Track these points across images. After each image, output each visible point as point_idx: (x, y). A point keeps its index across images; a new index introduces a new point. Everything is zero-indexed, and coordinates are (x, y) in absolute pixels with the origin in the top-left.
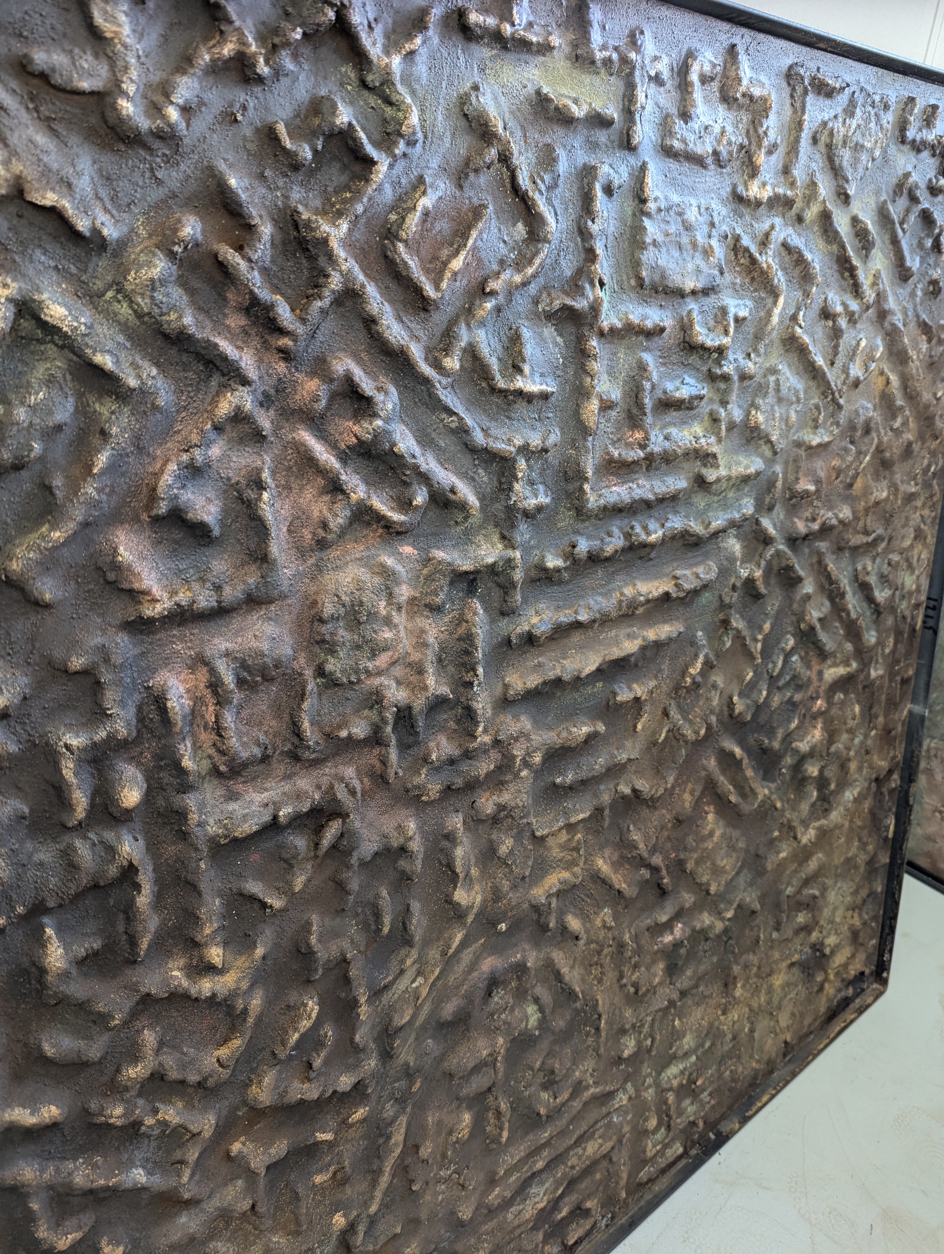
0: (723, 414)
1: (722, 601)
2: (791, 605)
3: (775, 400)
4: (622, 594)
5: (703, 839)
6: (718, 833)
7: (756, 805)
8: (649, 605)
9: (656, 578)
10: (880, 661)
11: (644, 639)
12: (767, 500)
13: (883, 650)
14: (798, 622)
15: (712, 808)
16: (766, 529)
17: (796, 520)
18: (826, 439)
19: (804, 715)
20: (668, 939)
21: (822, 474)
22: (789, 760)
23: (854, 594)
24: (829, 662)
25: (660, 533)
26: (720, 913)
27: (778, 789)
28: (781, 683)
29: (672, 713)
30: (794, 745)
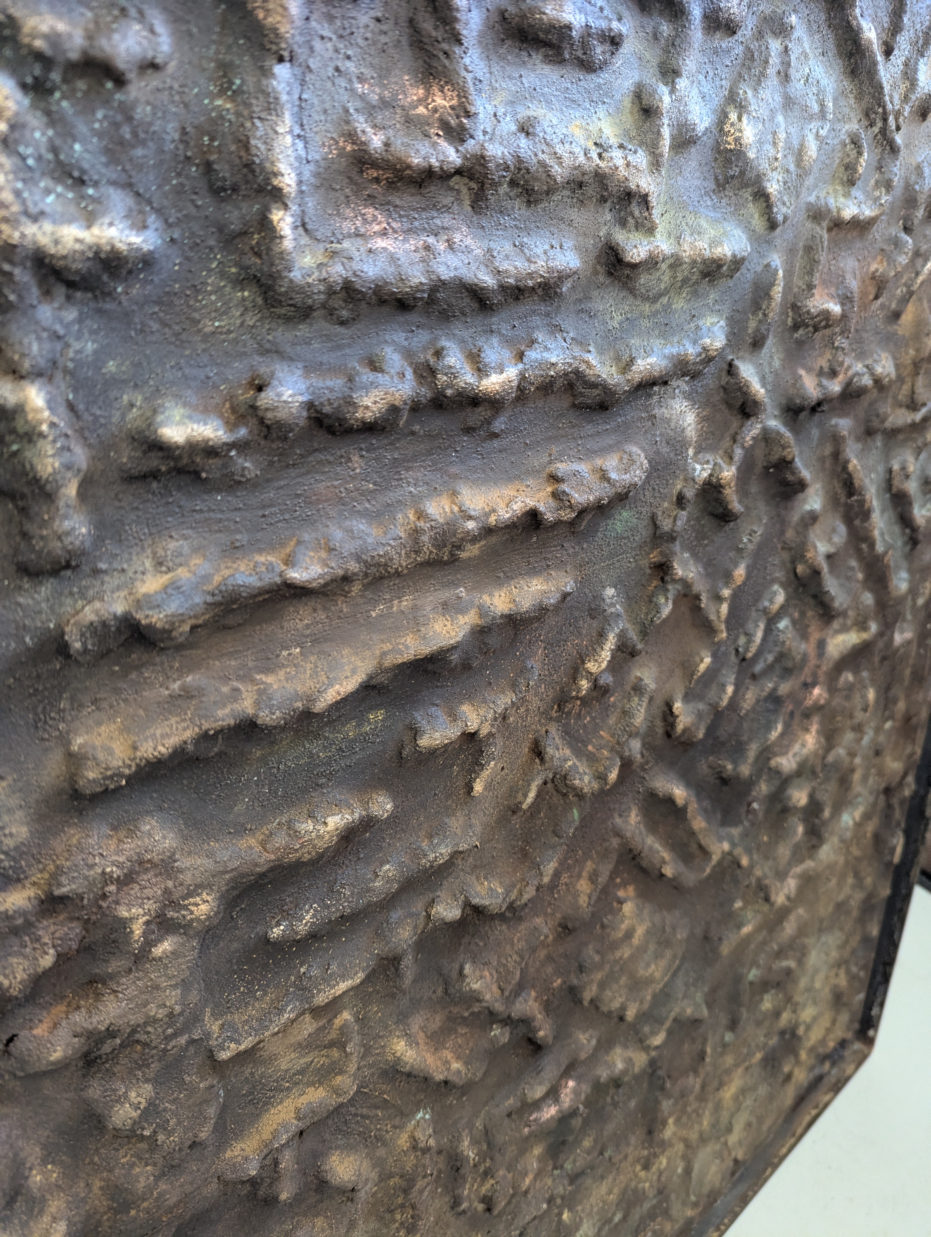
0: (667, 99)
1: (655, 526)
2: (782, 532)
3: (778, 98)
4: (421, 515)
5: (614, 946)
6: (640, 931)
7: (708, 870)
8: (493, 539)
9: (510, 479)
10: (909, 617)
11: (482, 611)
12: (752, 325)
13: (914, 600)
14: (793, 562)
15: (631, 890)
16: (747, 385)
17: (802, 372)
18: (868, 212)
19: (792, 714)
20: (550, 1112)
21: (854, 284)
22: (764, 788)
23: (883, 511)
24: (836, 625)
25: (512, 373)
26: (641, 1041)
27: (745, 835)
28: (759, 667)
29: (550, 751)
30: (773, 763)
